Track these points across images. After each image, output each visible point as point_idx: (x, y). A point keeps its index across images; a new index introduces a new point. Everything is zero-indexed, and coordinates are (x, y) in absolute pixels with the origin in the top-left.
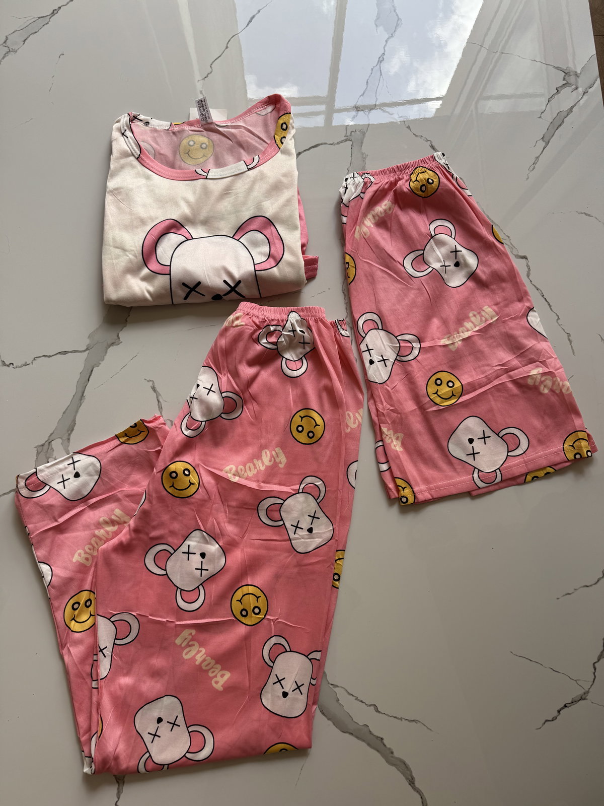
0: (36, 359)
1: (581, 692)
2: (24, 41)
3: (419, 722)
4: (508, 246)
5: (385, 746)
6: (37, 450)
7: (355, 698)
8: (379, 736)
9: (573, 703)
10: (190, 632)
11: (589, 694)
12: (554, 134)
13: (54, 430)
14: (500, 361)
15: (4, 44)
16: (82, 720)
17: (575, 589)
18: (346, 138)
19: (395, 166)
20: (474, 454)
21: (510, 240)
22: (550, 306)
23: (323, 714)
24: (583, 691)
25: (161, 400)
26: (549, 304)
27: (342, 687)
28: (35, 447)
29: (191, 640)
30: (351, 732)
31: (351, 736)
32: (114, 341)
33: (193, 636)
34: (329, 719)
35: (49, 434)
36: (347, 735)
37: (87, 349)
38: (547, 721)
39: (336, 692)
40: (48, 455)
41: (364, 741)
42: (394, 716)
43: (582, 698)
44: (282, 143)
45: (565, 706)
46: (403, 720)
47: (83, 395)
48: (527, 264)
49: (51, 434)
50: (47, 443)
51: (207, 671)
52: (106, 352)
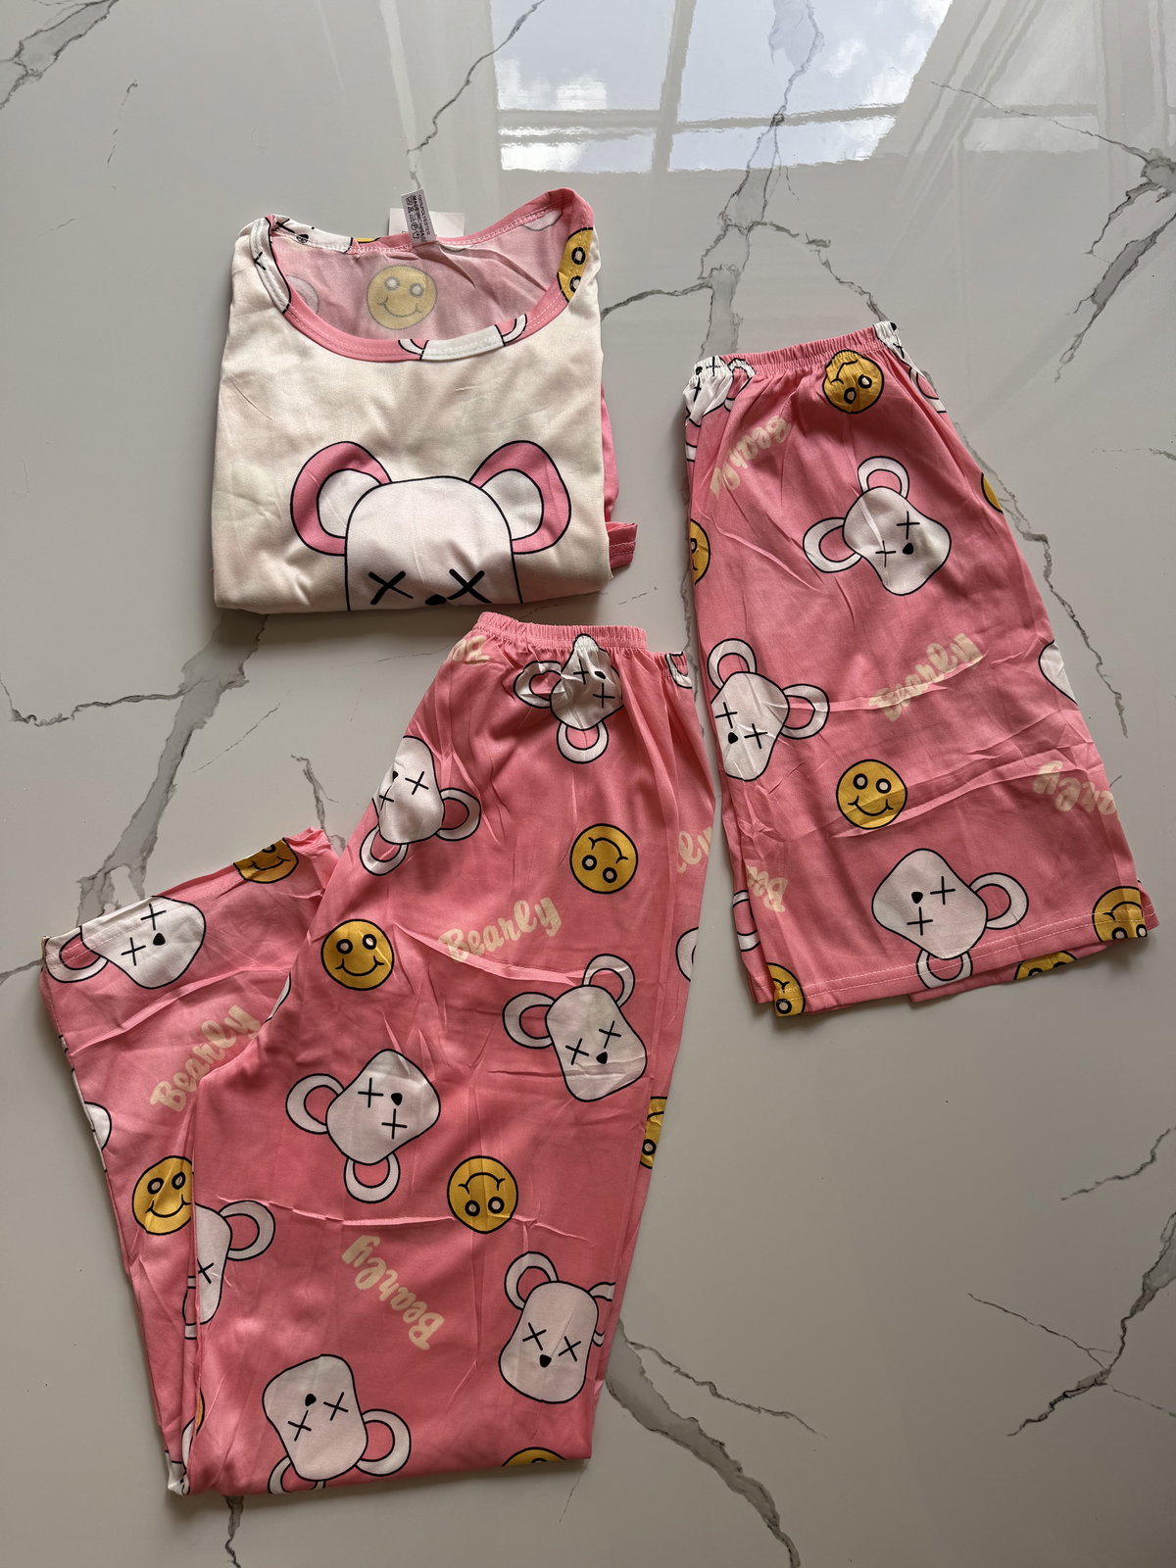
0: (80, 708)
1: (1096, 1370)
2: (57, 54)
3: (792, 1415)
4: (1012, 513)
5: (727, 1456)
6: (82, 888)
7: (674, 1369)
8: (716, 1439)
9: (1078, 1389)
10: (369, 1242)
11: (1110, 1376)
12: (1115, 288)
13: (116, 849)
14: (982, 743)
15: (16, 59)
16: (166, 1394)
17: (1098, 1183)
18: (700, 281)
19: (797, 345)
20: (921, 922)
21: (1016, 501)
22: (1085, 638)
23: (614, 1395)
24: (1101, 1369)
25: (322, 797)
26: (1083, 633)
27: (651, 1349)
28: (78, 882)
29: (373, 1255)
30: (665, 1429)
31: (664, 1438)
32: (231, 679)
33: (374, 1248)
34: (624, 1406)
35: (106, 858)
36: (657, 1435)
37: (180, 693)
38: (1029, 1421)
39: (640, 1359)
40: (103, 899)
41: (687, 1446)
42: (747, 1403)
43: (1097, 1382)
44: (573, 290)
45: (1065, 1395)
46: (762, 1411)
47: (171, 783)
48: (1046, 551)
49: (110, 857)
50: (101, 875)
51: (401, 1313)
52: (217, 701)
